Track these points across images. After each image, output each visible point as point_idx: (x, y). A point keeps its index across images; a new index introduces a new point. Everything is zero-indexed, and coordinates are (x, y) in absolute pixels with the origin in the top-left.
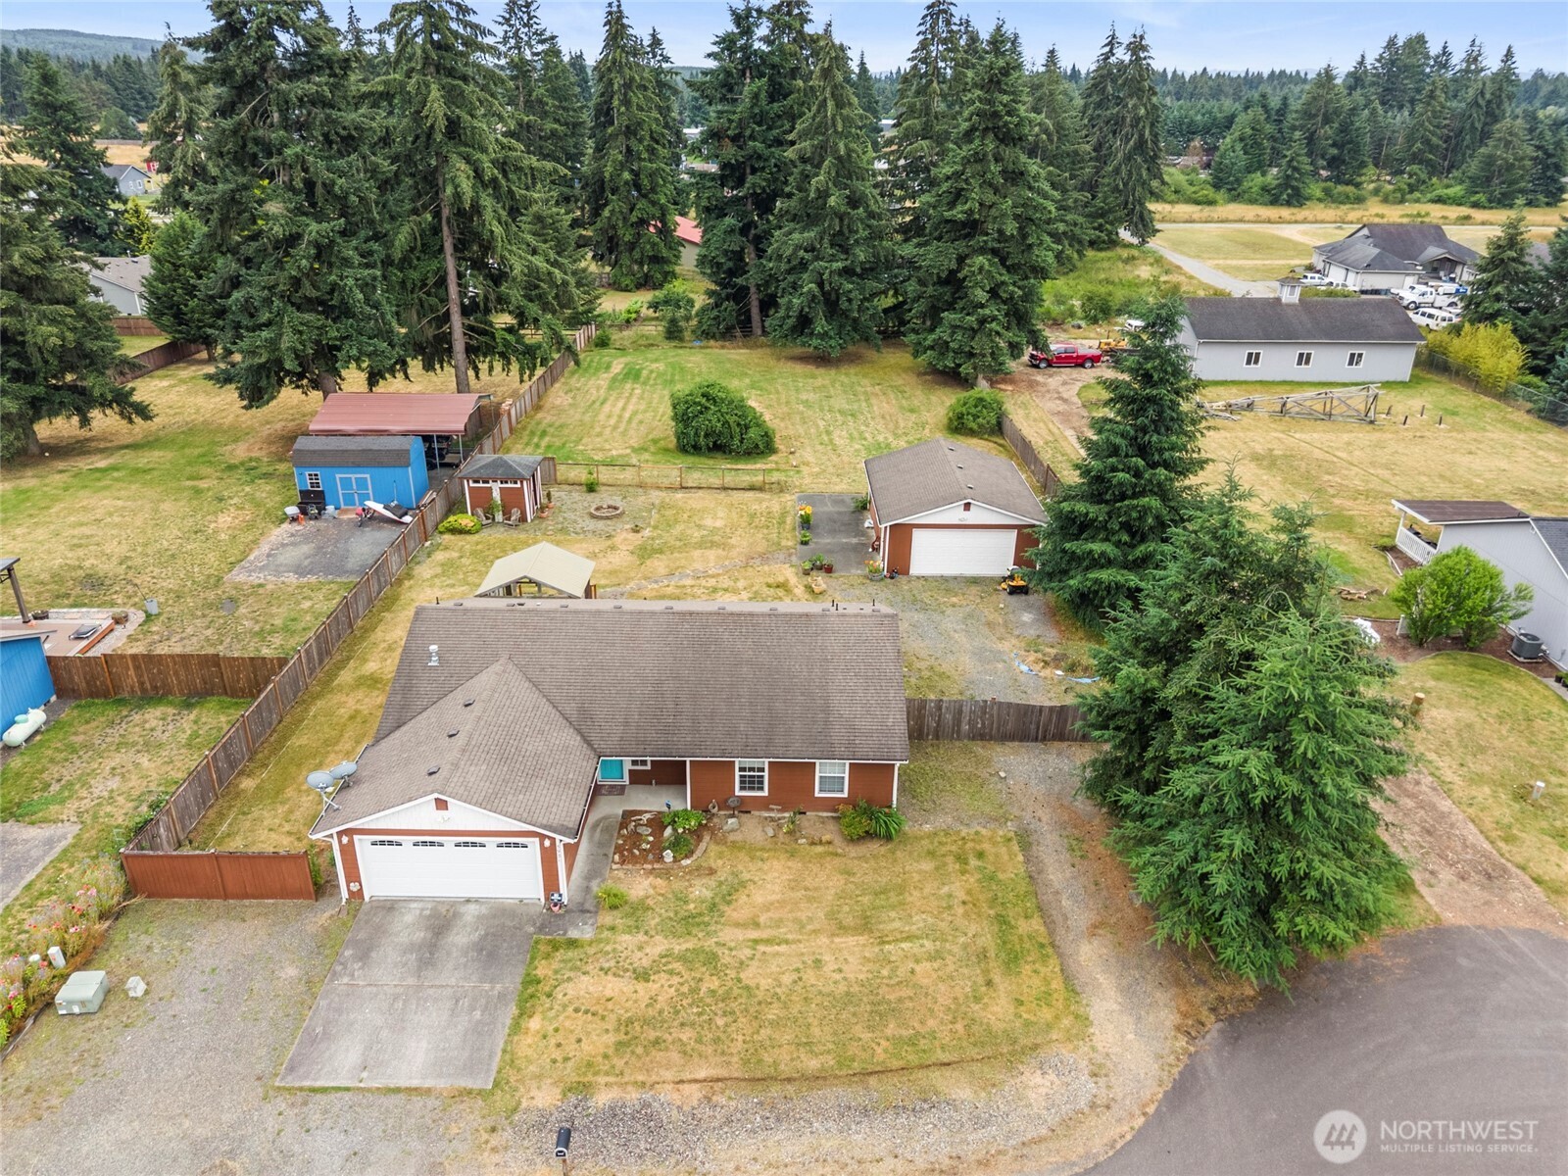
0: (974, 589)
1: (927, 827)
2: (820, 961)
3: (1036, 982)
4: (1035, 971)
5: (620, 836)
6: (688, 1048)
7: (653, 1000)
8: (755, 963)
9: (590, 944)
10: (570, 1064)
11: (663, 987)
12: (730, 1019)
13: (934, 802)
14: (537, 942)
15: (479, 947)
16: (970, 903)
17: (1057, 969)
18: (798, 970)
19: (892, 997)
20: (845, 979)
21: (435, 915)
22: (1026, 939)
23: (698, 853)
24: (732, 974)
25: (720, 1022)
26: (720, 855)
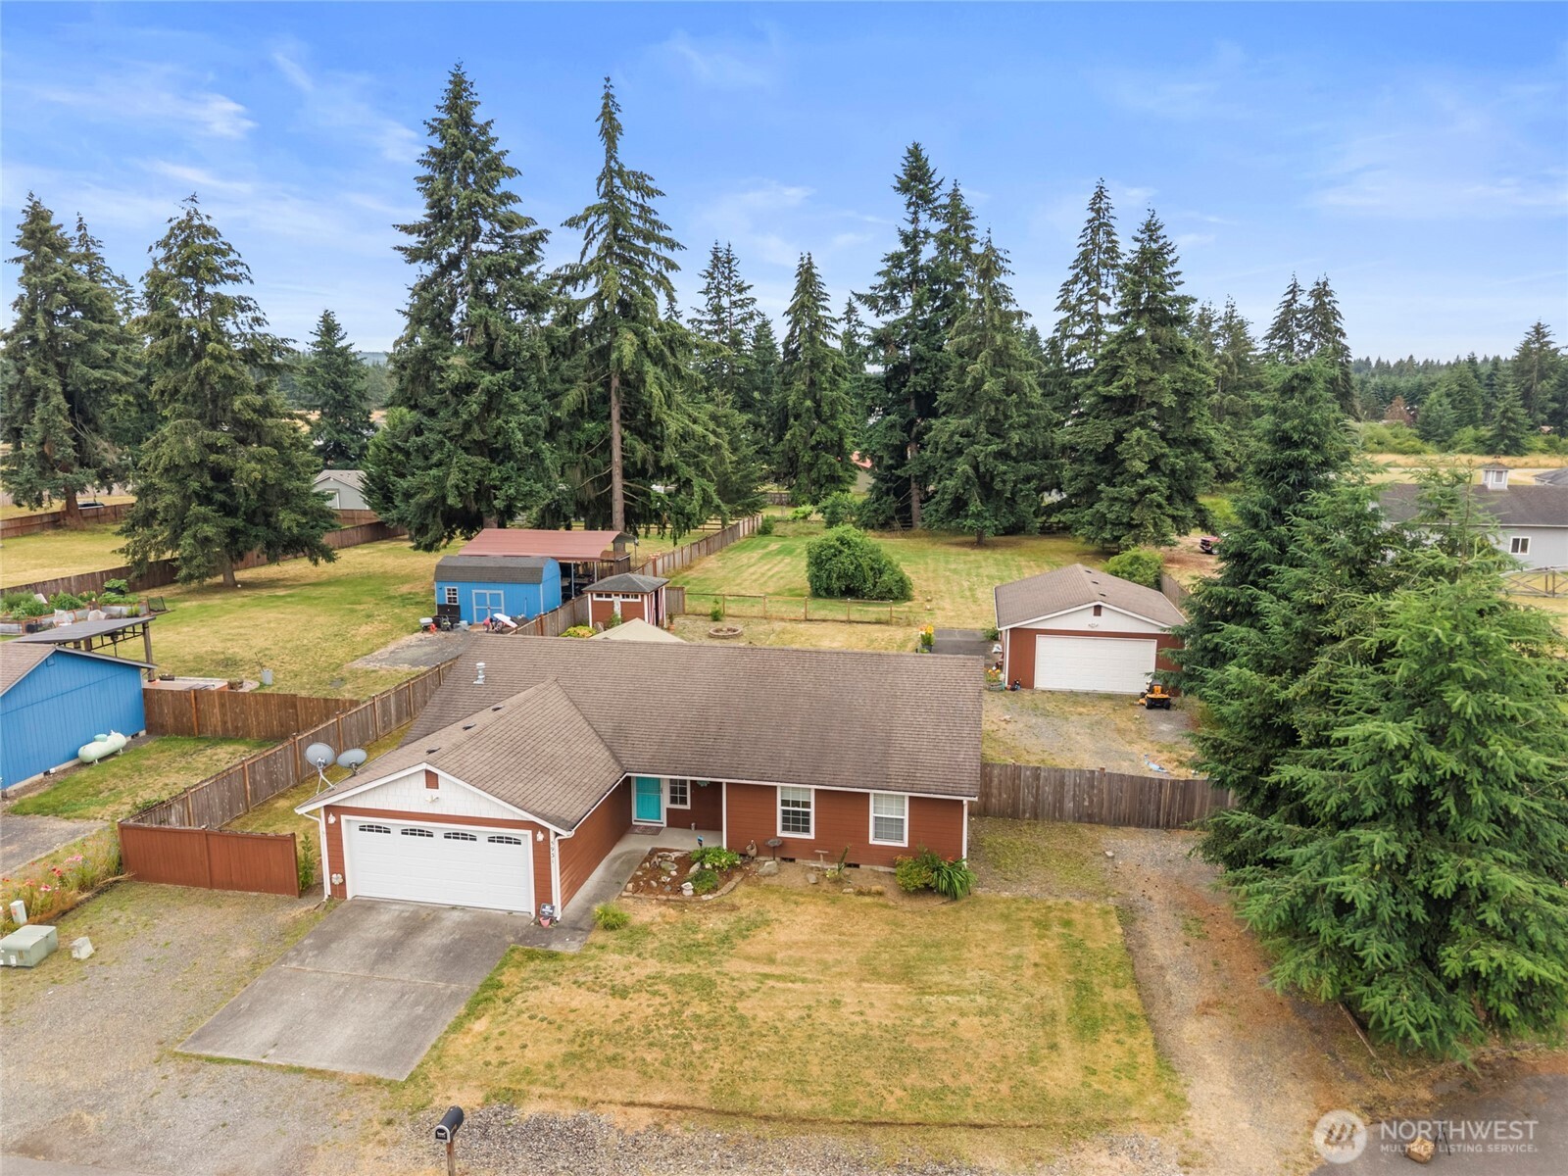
0: (1107, 704)
1: (1005, 894)
2: (839, 1002)
3: (1117, 1051)
4: (1118, 1042)
5: (640, 868)
6: (650, 1070)
7: (625, 1016)
8: (758, 995)
9: (572, 958)
10: (505, 1069)
11: (641, 1006)
12: (710, 1045)
13: (1020, 873)
14: (512, 950)
15: (447, 950)
16: (1045, 968)
17: (1150, 1043)
18: (809, 1008)
19: (922, 1047)
20: (866, 1022)
21: (415, 916)
22: (1111, 1007)
23: (724, 890)
24: (728, 1003)
25: (697, 1047)
26: (749, 896)
